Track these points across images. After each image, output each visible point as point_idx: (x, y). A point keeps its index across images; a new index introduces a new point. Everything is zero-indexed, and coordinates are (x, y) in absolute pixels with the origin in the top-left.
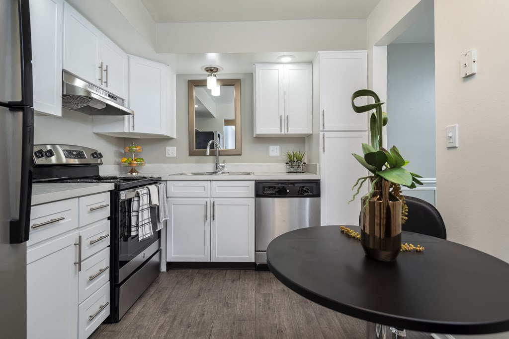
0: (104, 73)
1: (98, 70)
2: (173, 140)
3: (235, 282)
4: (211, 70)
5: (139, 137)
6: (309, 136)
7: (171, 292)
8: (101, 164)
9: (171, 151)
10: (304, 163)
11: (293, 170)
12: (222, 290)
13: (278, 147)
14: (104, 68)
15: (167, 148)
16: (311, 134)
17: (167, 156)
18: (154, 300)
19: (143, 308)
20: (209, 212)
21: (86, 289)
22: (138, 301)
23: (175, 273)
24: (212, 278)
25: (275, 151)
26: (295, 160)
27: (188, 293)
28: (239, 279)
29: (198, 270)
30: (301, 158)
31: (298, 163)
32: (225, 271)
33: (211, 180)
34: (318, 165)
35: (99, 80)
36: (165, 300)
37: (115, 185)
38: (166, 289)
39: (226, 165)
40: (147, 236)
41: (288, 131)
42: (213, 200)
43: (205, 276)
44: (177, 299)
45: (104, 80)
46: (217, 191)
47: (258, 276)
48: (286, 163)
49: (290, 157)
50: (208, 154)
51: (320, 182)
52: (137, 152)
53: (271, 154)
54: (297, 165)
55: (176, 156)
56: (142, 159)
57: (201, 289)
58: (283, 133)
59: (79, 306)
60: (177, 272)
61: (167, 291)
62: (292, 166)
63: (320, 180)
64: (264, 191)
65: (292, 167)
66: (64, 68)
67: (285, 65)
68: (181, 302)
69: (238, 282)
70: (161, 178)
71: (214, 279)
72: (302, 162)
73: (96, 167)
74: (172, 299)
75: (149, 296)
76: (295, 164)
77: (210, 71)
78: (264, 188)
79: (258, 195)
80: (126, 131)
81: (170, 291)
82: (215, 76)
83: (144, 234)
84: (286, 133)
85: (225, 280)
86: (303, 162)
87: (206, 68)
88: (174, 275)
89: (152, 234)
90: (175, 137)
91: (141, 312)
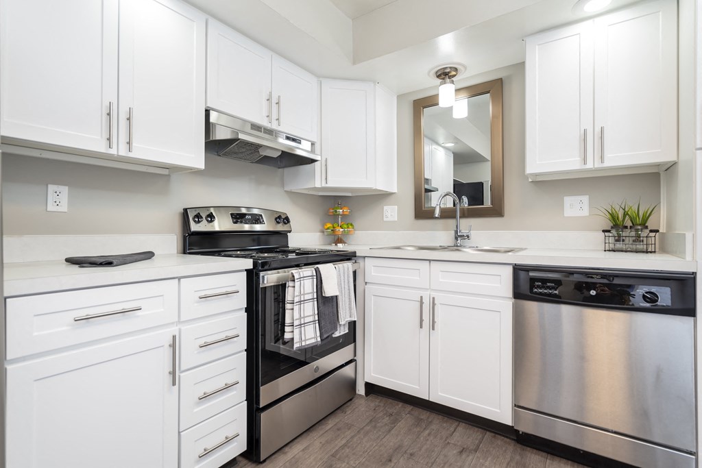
0: (275, 107)
1: (265, 103)
2: (393, 196)
3: (464, 456)
4: (445, 74)
5: (350, 194)
6: (671, 168)
7: (352, 437)
8: (290, 232)
9: (390, 212)
10: (651, 231)
11: (619, 245)
12: (433, 464)
13: (585, 199)
14: (274, 100)
15: (385, 208)
16: (675, 164)
17: (385, 219)
18: (323, 442)
19: (303, 450)
20: (427, 315)
21: (195, 410)
22: (305, 434)
23: (375, 401)
24: (427, 432)
25: (577, 206)
26: (629, 223)
27: (376, 448)
28: (476, 451)
29: (412, 407)
30: (646, 219)
31: (637, 230)
32: (457, 424)
33: (430, 261)
34: (689, 236)
35: (267, 116)
36: (337, 448)
37: (254, 262)
38: (349, 429)
39: (473, 234)
40: (308, 342)
41: (602, 161)
42: (433, 294)
43: (419, 421)
44: (354, 454)
45: (274, 116)
46: (441, 280)
47: (518, 457)
48: (604, 231)
49: (613, 217)
50: (437, 216)
51: (695, 279)
52: (344, 216)
53: (568, 212)
54: (633, 233)
55: (396, 220)
56: (351, 225)
57: (398, 449)
58: (590, 165)
59: (182, 433)
60: (379, 402)
61: (350, 431)
62: (619, 236)
63: (694, 274)
64: (532, 287)
65: (618, 239)
66: (208, 105)
67: (597, 20)
68: (357, 462)
69: (471, 457)
70: (355, 252)
71: (429, 434)
72: (647, 227)
73: (283, 235)
74: (348, 450)
75: (321, 432)
76: (625, 233)
77: (443, 77)
78: (533, 280)
79: (518, 295)
80: (318, 185)
81: (353, 434)
82: (453, 82)
83: (303, 339)
84: (598, 165)
85: (448, 443)
86: (650, 228)
87: (437, 72)
88: (372, 405)
89: (319, 339)
90: (395, 190)
91: (297, 456)
